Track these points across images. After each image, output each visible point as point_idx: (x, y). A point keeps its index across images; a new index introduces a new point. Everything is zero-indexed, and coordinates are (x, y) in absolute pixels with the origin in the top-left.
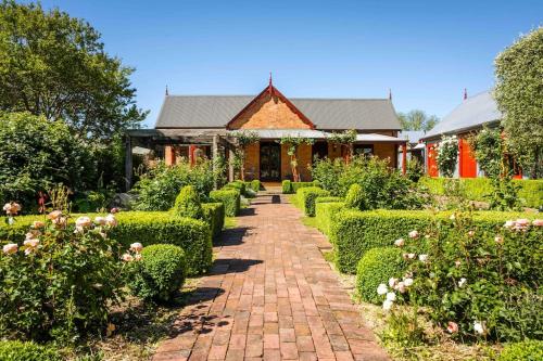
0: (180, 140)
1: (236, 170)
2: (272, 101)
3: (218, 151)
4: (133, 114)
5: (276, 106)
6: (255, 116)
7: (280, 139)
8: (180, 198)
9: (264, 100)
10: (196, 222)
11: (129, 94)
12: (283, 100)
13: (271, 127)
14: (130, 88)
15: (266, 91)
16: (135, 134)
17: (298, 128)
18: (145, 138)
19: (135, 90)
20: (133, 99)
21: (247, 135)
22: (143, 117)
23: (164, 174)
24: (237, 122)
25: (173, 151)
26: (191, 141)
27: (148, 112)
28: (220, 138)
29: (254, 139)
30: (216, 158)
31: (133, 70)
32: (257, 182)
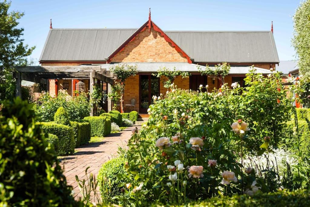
0: (62, 75)
1: (113, 101)
2: (151, 36)
3: (94, 85)
4: (21, 51)
5: (154, 41)
6: (134, 50)
7: (157, 73)
8: (57, 114)
9: (143, 34)
10: (65, 126)
11: (18, 33)
12: (162, 34)
13: (150, 60)
14: (18, 27)
15: (145, 26)
16: (24, 70)
17: (176, 61)
18: (31, 74)
19: (23, 30)
20: (21, 37)
21: (126, 69)
22: (29, 52)
23: (48, 102)
24: (118, 56)
25: (56, 83)
26: (73, 75)
27: (34, 48)
28: (96, 73)
29: (132, 73)
30: (92, 91)
31: (22, 15)
32: (134, 113)
